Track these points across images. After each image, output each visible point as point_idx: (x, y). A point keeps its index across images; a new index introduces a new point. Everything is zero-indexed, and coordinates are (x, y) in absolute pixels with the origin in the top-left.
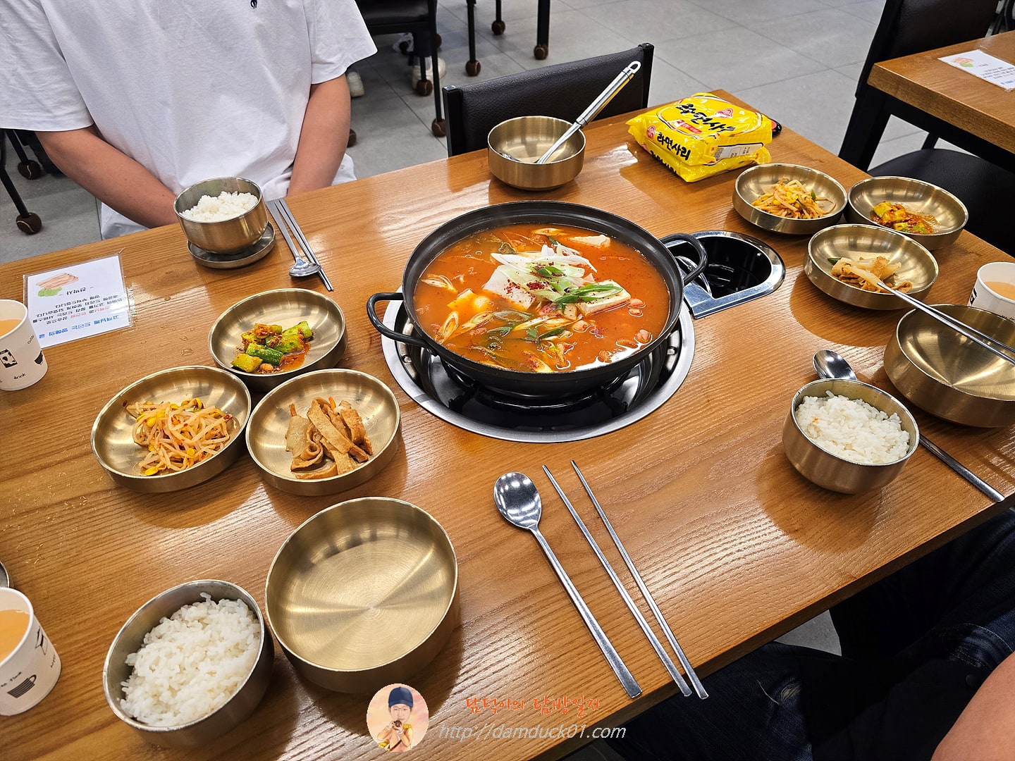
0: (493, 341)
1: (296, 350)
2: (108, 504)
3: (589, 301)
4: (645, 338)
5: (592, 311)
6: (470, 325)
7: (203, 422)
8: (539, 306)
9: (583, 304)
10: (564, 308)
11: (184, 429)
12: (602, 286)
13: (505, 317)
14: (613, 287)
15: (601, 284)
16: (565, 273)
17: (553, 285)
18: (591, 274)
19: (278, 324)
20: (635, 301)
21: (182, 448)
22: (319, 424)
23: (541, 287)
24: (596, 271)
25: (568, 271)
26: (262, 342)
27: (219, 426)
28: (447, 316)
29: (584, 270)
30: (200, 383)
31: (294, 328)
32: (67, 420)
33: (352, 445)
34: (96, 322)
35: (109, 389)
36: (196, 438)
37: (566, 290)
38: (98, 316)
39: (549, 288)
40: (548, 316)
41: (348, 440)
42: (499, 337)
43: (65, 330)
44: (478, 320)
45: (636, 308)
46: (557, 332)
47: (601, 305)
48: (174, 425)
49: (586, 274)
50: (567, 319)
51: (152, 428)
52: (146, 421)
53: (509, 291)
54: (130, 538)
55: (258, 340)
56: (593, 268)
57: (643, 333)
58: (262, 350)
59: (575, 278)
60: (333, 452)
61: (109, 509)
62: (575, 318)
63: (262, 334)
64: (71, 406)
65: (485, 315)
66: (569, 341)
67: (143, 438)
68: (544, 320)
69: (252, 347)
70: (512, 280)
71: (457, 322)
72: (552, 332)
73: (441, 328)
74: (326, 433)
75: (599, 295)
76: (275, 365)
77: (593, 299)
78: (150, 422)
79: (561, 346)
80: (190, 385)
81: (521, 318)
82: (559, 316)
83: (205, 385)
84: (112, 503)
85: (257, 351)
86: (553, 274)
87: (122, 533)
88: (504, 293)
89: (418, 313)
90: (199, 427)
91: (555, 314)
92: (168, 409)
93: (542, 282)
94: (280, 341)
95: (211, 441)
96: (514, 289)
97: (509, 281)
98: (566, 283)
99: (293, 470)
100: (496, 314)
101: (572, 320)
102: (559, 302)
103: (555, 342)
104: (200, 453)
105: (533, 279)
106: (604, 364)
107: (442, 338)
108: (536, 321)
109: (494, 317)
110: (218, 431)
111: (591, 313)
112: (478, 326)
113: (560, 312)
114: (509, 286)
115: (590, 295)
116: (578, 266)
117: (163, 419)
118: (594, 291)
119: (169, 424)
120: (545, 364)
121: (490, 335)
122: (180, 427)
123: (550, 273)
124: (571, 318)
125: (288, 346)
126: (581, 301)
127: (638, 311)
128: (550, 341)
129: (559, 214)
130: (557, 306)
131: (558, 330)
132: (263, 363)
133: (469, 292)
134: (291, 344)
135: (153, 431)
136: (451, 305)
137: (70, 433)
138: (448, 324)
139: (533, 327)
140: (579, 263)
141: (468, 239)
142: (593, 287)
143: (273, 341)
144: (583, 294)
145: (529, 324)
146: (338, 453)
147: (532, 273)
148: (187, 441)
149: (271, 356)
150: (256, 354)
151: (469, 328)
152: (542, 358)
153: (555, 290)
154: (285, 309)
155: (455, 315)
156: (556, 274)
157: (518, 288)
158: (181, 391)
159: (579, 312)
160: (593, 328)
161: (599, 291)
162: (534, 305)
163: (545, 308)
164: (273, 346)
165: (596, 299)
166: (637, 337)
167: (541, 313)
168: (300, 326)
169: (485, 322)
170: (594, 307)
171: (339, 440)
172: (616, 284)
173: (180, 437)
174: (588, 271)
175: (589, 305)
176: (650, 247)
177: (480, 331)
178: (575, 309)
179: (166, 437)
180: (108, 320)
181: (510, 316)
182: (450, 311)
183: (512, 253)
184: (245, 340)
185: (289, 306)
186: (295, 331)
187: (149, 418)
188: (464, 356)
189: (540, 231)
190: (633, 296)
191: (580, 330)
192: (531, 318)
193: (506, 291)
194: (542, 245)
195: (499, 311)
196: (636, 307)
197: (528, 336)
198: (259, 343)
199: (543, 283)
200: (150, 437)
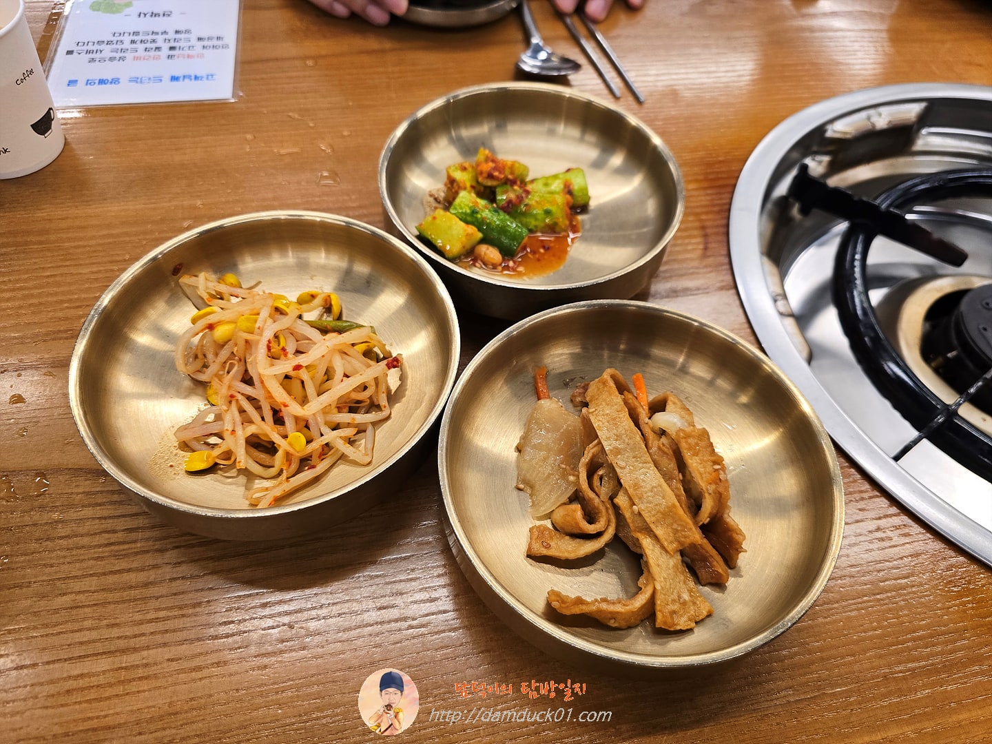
1: (552, 229)
2: (88, 512)
7: (339, 366)
11: (292, 374)
19: (524, 160)
21: (278, 420)
22: (617, 452)
26: (488, 194)
27: (373, 383)
30: (351, 261)
31: (555, 177)
32: (65, 270)
33: (696, 536)
34: (174, 79)
35: (163, 220)
36: (315, 406)
38: (179, 66)
41: (687, 519)
43: (115, 81)
48: (273, 357)
51: (222, 346)
52: (211, 327)
54: (115, 632)
55: (478, 188)
58: (486, 212)
60: (647, 543)
61: (87, 527)
63: (490, 176)
64: (81, 239)
67: (199, 364)
69: (466, 199)
74: (636, 486)
76: (507, 253)
78: (221, 332)
80: (324, 259)
83: (362, 269)
84: (99, 512)
85: (474, 212)
87: (100, 610)
90: (329, 374)
92: (265, 313)
94: (527, 201)
95: (345, 417)
99: (532, 557)
104: (316, 445)
110: (367, 394)
117: (249, 337)
119: (262, 351)
122: (285, 366)
125: (540, 217)
132: (483, 241)
134: (548, 213)
135: (224, 354)
137: (62, 302)
143: (512, 196)
146: (657, 549)
148: (293, 409)
149: (503, 230)
150: (470, 218)
154: (551, 133)
158: (303, 267)
164: (510, 209)
168: (569, 176)
171: (667, 515)
173: (280, 395)
179: (247, 380)
180: (196, 78)
184: (452, 182)
185: (561, 128)
186: (557, 186)
187: (219, 323)
198: (480, 195)
200: (214, 368)
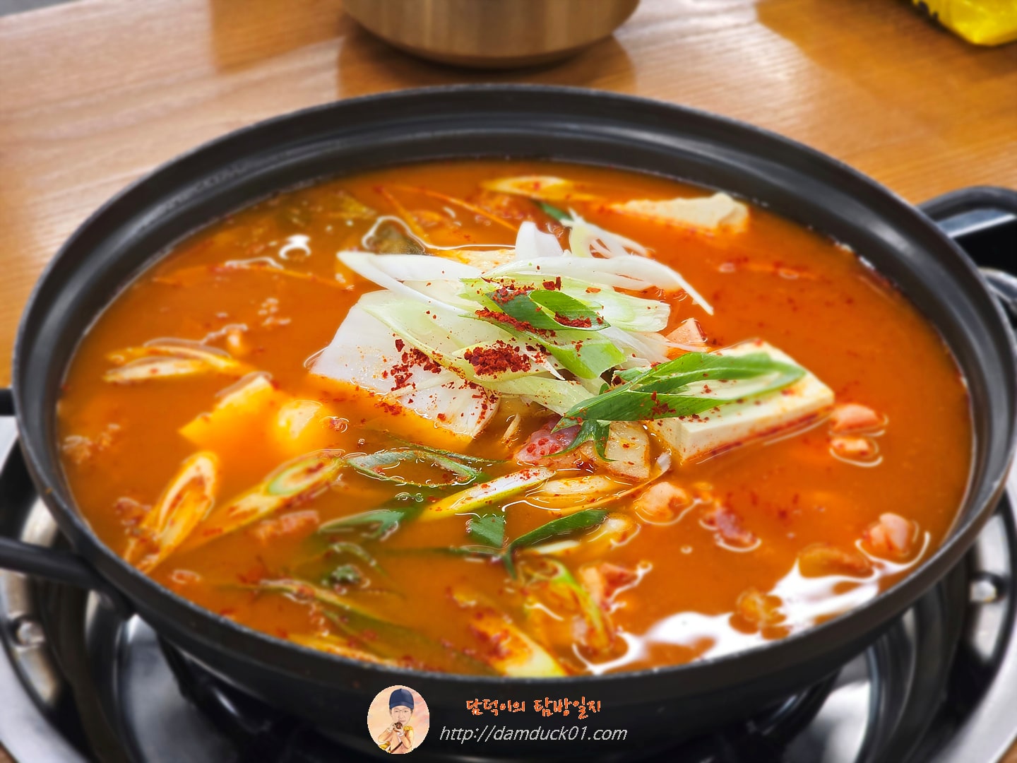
0: (347, 557)
3: (692, 411)
4: (899, 540)
5: (704, 445)
6: (259, 501)
8: (511, 429)
9: (671, 422)
10: (603, 437)
12: (732, 361)
13: (389, 473)
14: (768, 366)
15: (727, 352)
16: (601, 314)
17: (560, 358)
18: (691, 323)
20: (850, 413)
23: (519, 364)
24: (709, 309)
25: (611, 307)
28: (173, 470)
29: (666, 308)
37: (607, 375)
39: (548, 365)
40: (550, 466)
42: (366, 544)
44: (288, 483)
45: (856, 436)
46: (579, 527)
47: (735, 428)
49: (675, 321)
50: (616, 475)
53: (401, 383)
56: (698, 299)
57: (891, 525)
59: (640, 335)
62: (642, 472)
65: (313, 463)
66: (626, 557)
68: (533, 480)
70: (412, 342)
71: (209, 489)
72: (560, 525)
73: (152, 514)
75: (723, 392)
77: (703, 404)
79: (593, 577)
81: (448, 475)
82: (586, 469)
86: (562, 319)
88: (384, 389)
89: (69, 459)
91: (569, 460)
93: (521, 344)
96: (418, 372)
97: (399, 345)
98: (609, 349)
100: (363, 461)
101: (633, 481)
102: (584, 417)
103: (573, 563)
105: (489, 337)
106: (754, 641)
107: (153, 548)
108: (503, 486)
109: (350, 473)
111: (703, 455)
112: (288, 506)
113: (589, 452)
114: (400, 363)
115: (694, 390)
116: (648, 293)
118: (705, 376)
120: (531, 645)
121: (333, 537)
123: (551, 315)
124: (631, 472)
126: (663, 410)
127: (860, 445)
128: (551, 557)
129: (574, 128)
130: (577, 431)
131: (582, 516)
133: (260, 383)
136: (193, 430)
138: (179, 497)
139: (492, 507)
140: (646, 285)
141: (264, 209)
142: (701, 361)
144: (671, 385)
145: (478, 496)
147: (485, 314)
151: (254, 511)
152: (521, 619)
153: (568, 375)
155: (203, 466)
156: (572, 318)
157: (435, 367)
159: (655, 449)
160: (709, 507)
161: (724, 378)
162: (491, 431)
163: (535, 438)
165: (716, 406)
166: (867, 540)
167: (522, 456)
169: (314, 487)
170: (708, 434)
172: (777, 356)
174: (680, 309)
175: (692, 427)
176: (890, 236)
177: (294, 521)
178: (641, 444)
181: (406, 468)
182: (186, 450)
183: (413, 248)
188: (230, 619)
189: (510, 185)
190: (843, 395)
191: (660, 515)
192: (487, 476)
193: (392, 381)
194: (517, 224)
195: (368, 449)
196: (855, 429)
197: (473, 538)
199: (524, 351)
